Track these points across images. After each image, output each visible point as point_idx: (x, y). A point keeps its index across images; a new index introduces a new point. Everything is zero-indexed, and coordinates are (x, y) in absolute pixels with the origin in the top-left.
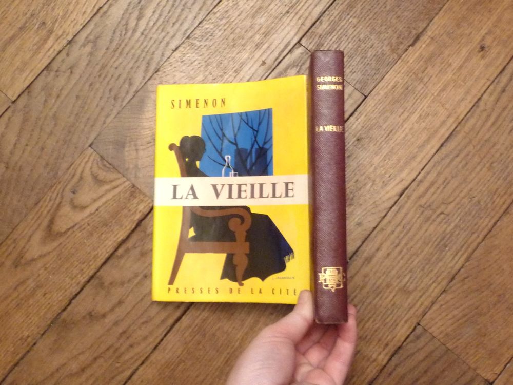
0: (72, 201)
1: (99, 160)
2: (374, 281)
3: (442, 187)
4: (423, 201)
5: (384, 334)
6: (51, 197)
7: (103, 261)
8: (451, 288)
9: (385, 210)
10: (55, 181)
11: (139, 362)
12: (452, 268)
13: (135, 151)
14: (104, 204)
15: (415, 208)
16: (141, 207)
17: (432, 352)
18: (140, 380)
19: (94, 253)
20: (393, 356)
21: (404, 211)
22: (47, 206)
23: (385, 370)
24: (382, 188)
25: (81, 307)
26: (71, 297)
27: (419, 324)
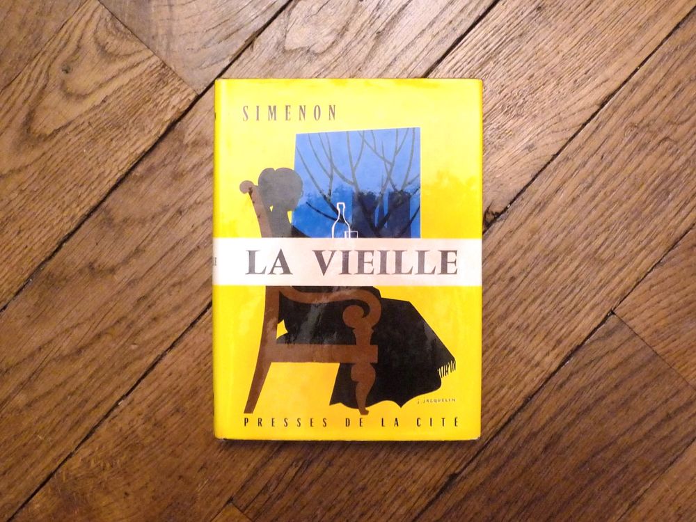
0: (63, 84)
1: (108, 18)
2: (547, 241)
3: (671, 96)
4: (637, 117)
5: (557, 324)
6: (30, 75)
7: (112, 183)
8: (670, 259)
9: (574, 127)
10: (36, 51)
11: (167, 344)
12: (676, 227)
13: (167, 7)
14: (115, 92)
15: (623, 127)
16: (175, 100)
17: (631, 356)
18: (167, 372)
19: (97, 172)
20: (568, 358)
21: (605, 131)
22: (23, 91)
23: (554, 379)
24: (572, 91)
25: (77, 254)
26: (61, 238)
27: (613, 313)
